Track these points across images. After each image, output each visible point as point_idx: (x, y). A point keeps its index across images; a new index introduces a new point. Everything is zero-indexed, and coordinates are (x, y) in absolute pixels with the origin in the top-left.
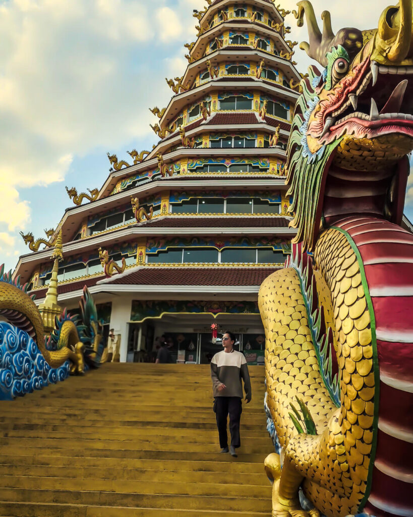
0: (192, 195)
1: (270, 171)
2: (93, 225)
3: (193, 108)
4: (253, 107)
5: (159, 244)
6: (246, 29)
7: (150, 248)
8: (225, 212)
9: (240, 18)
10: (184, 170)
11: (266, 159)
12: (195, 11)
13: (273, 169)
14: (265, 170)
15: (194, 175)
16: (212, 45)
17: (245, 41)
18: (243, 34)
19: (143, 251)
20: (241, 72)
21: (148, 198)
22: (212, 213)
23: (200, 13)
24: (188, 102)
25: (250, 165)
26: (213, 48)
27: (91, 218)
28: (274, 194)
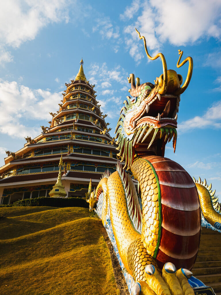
0: (81, 147)
1: (102, 142)
2: (37, 152)
3: (68, 116)
4: (90, 120)
5: (75, 163)
6: (86, 94)
7: (72, 164)
8: (92, 154)
9: (82, 90)
10: (74, 137)
11: (101, 138)
12: (66, 84)
13: (103, 142)
14: (101, 142)
15: (78, 140)
16: (73, 96)
17: (85, 98)
18: (85, 95)
19: (70, 165)
20: (84, 108)
21: (64, 146)
22: (88, 154)
23: (68, 85)
24: (67, 113)
25: (96, 139)
26: (73, 97)
27: (36, 150)
28: (108, 150)
